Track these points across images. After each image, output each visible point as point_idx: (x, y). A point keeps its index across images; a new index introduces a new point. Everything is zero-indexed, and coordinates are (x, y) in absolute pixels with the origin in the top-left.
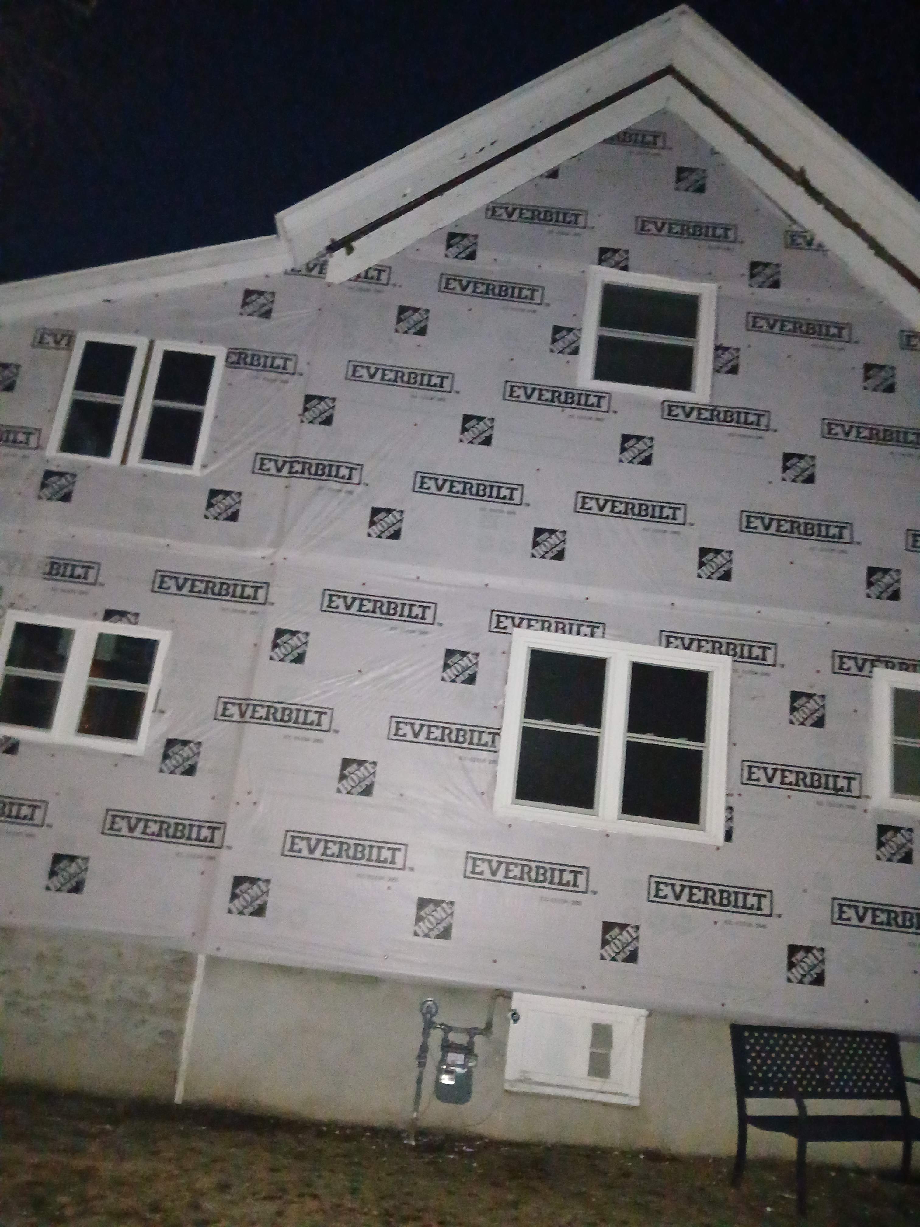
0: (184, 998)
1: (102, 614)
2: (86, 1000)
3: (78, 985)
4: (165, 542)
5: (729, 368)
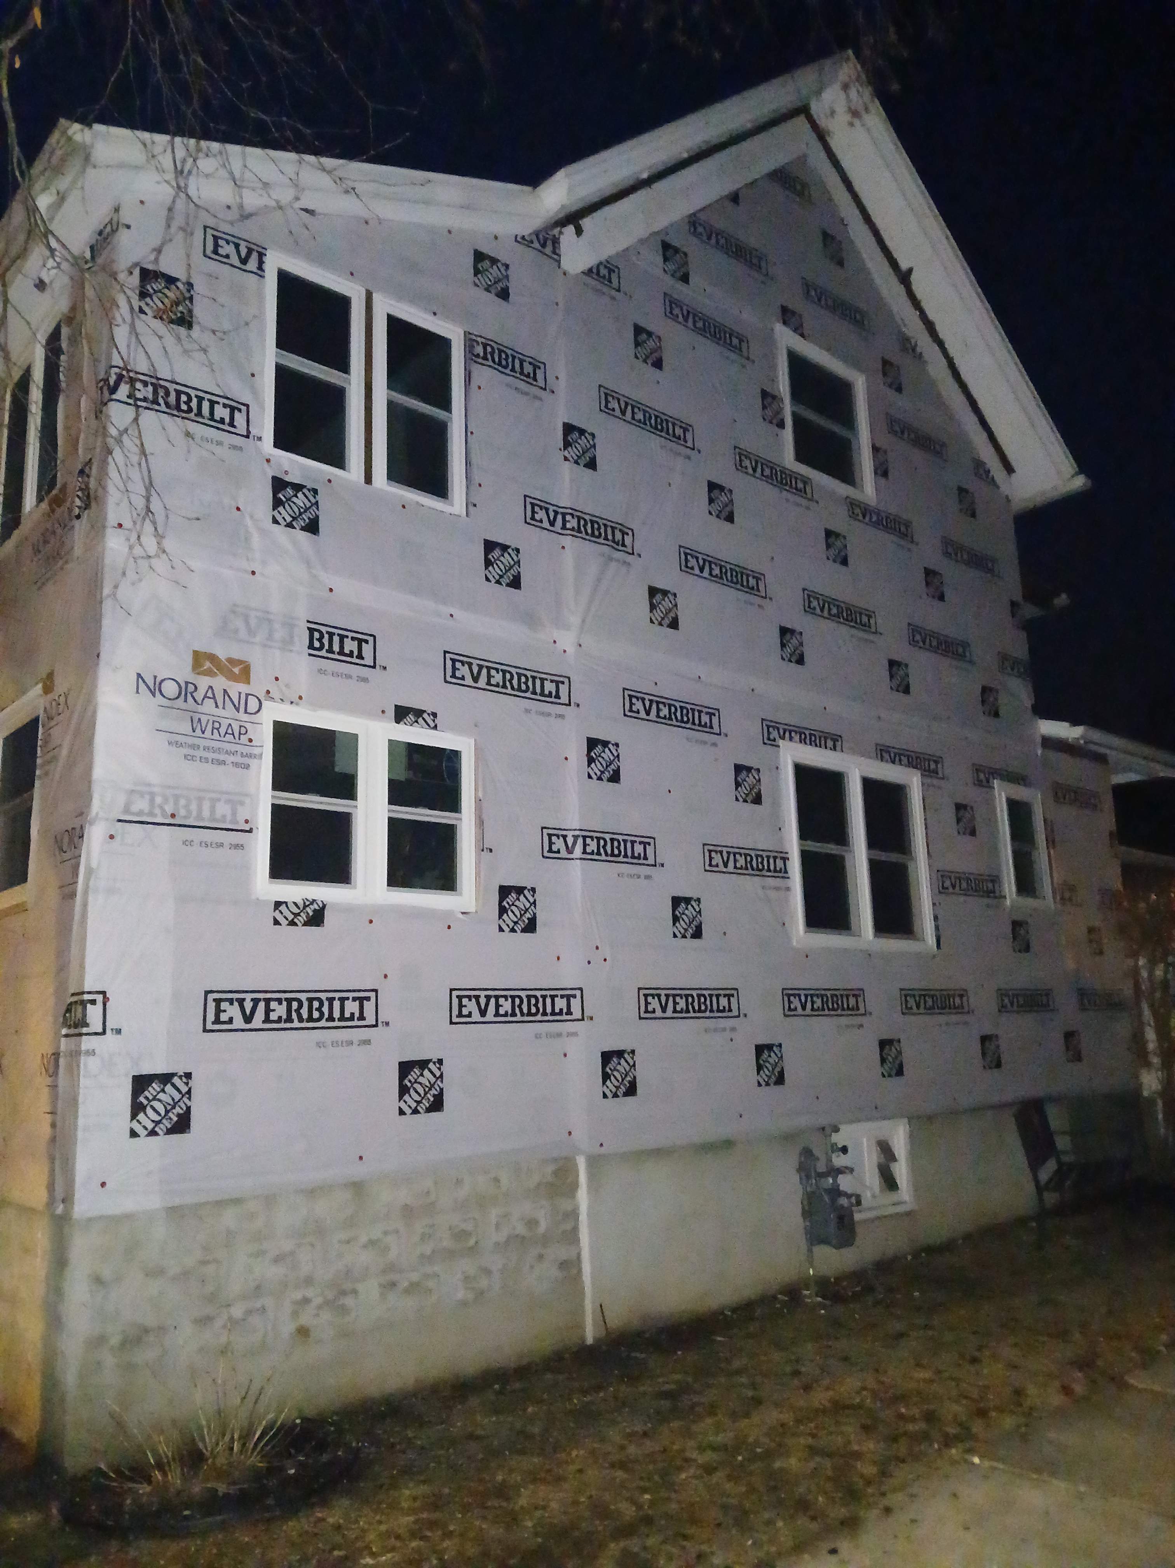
0: (574, 1214)
1: (391, 712)
2: (473, 1251)
3: (461, 1235)
4: (447, 610)
5: (882, 471)
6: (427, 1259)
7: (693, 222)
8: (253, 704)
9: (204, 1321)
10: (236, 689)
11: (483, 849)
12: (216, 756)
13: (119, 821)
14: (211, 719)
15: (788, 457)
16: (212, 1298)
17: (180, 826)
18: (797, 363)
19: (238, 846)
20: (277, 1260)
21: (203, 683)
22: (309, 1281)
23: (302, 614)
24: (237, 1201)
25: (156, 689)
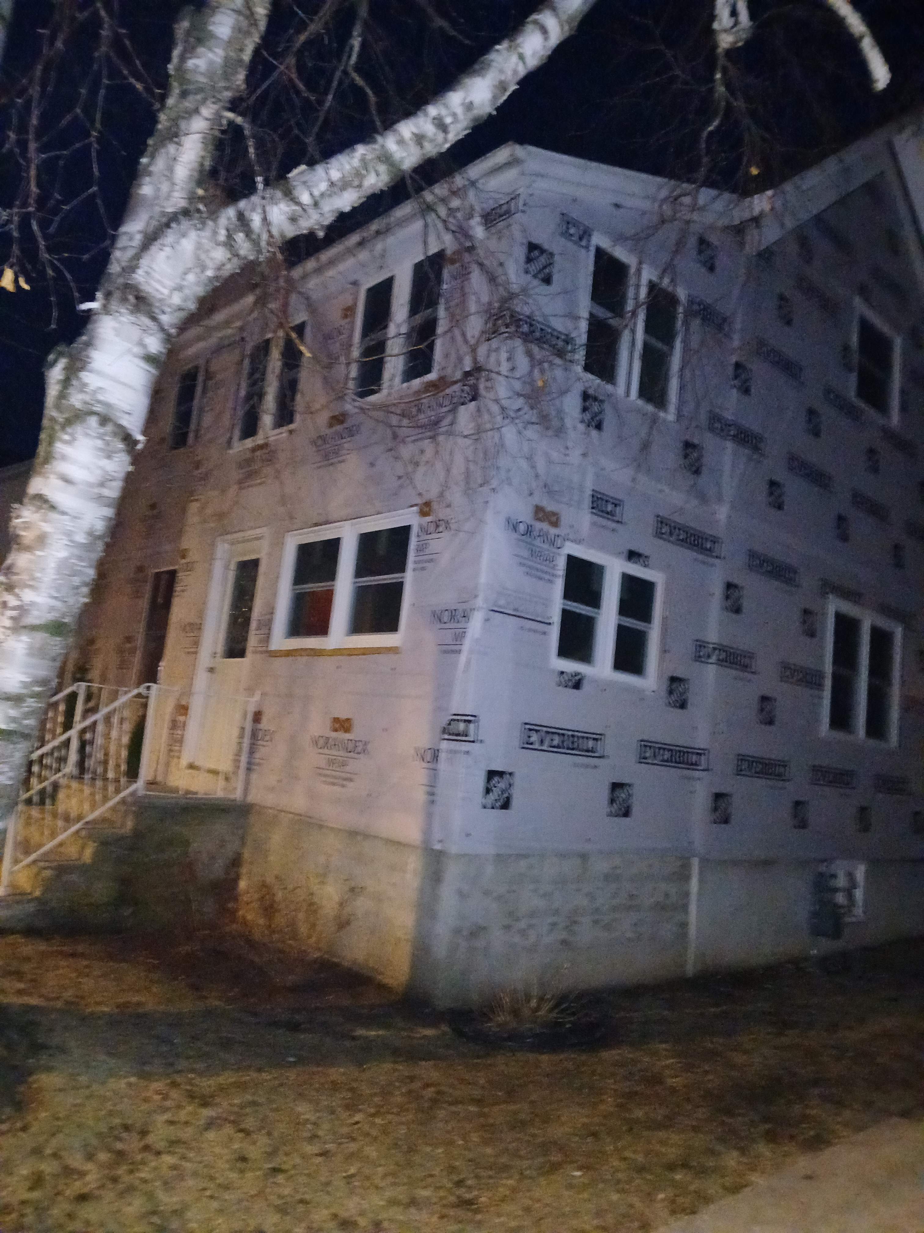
1: (626, 554)
2: (637, 908)
3: (632, 897)
4: (659, 487)
5: (904, 408)
6: (614, 909)
7: (818, 219)
8: (559, 542)
9: (507, 928)
10: (553, 531)
11: (664, 651)
12: (539, 574)
13: (493, 610)
14: (538, 550)
15: (852, 393)
16: (511, 914)
17: (519, 617)
18: (866, 327)
19: (544, 633)
20: (544, 895)
21: (538, 525)
22: (556, 912)
23: (589, 486)
24: (525, 856)
25: (515, 528)
